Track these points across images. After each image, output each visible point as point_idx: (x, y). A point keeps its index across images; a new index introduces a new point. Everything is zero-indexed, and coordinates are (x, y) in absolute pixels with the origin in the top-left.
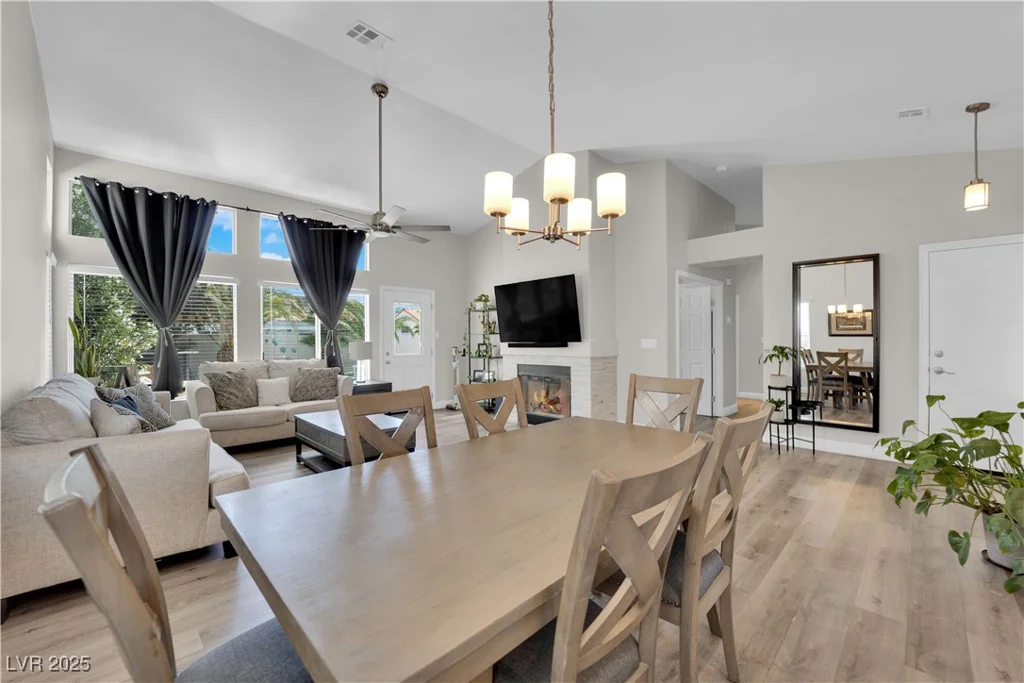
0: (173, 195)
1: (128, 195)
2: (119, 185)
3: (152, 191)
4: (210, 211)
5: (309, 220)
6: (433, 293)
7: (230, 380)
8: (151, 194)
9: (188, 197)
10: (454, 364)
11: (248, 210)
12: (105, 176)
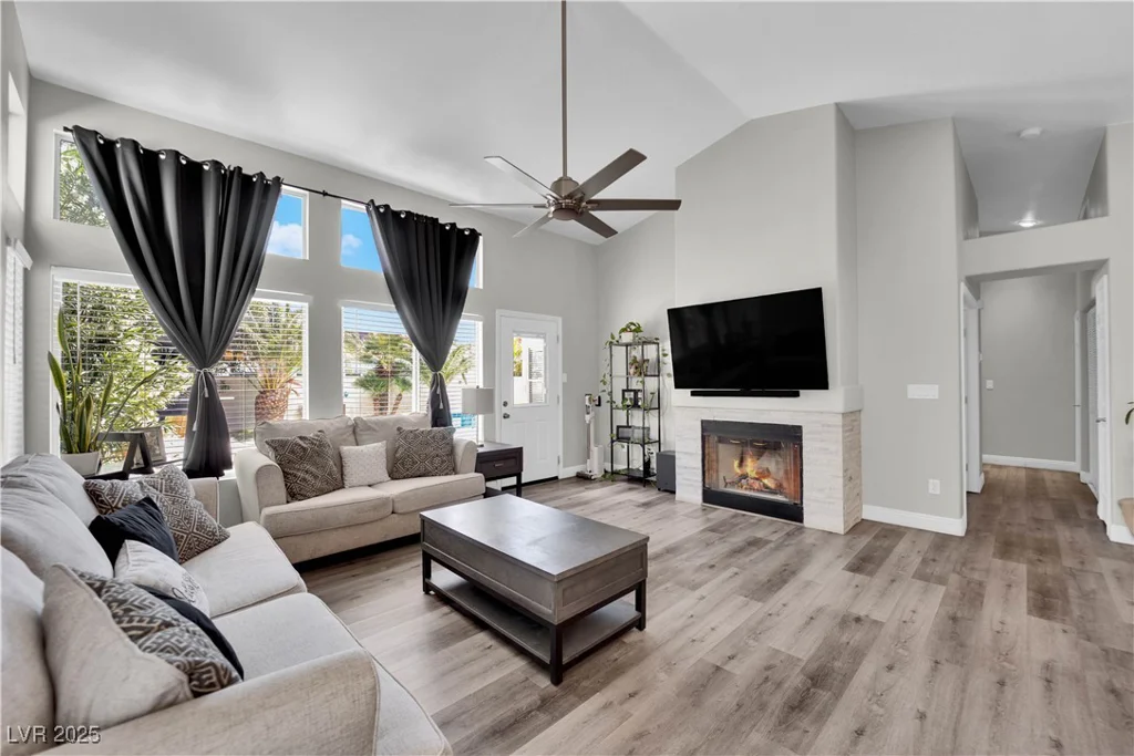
0: (217, 165)
1: (149, 162)
2: (135, 144)
3: (186, 158)
4: (271, 195)
5: (408, 213)
6: (560, 320)
7: (304, 449)
8: (184, 162)
9: (240, 169)
10: (588, 417)
11: (325, 194)
12: (111, 128)
